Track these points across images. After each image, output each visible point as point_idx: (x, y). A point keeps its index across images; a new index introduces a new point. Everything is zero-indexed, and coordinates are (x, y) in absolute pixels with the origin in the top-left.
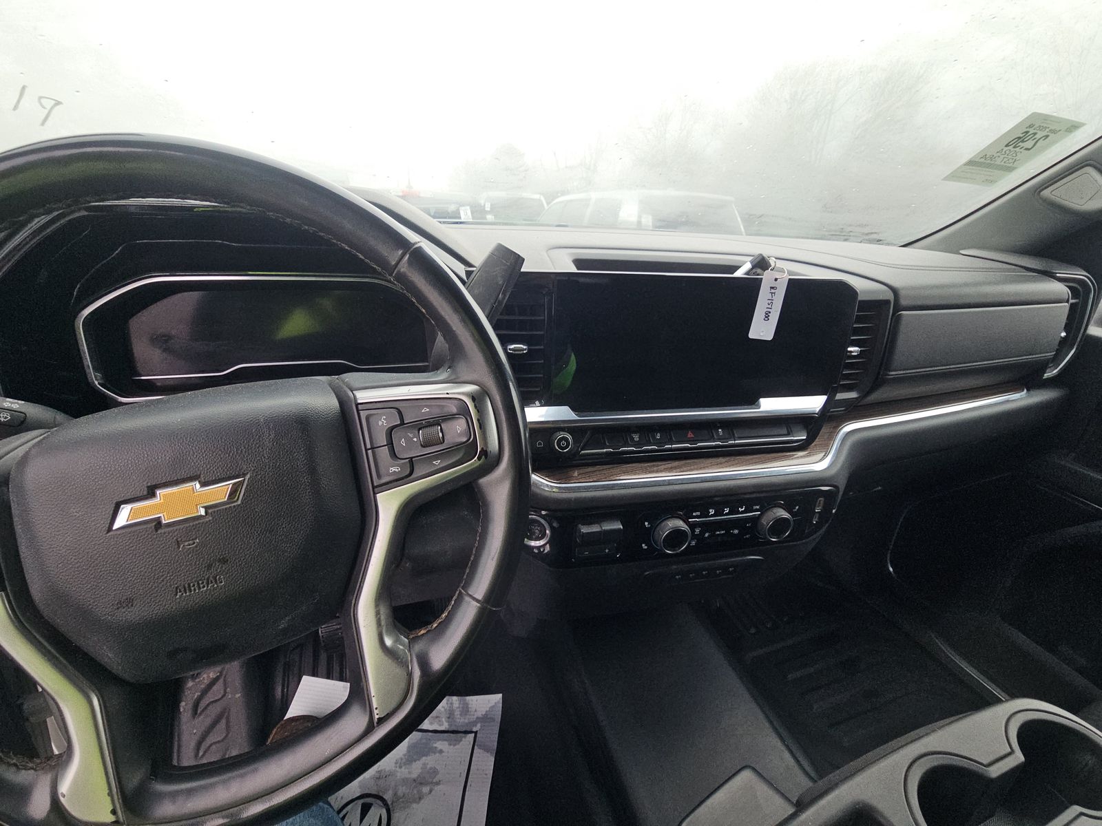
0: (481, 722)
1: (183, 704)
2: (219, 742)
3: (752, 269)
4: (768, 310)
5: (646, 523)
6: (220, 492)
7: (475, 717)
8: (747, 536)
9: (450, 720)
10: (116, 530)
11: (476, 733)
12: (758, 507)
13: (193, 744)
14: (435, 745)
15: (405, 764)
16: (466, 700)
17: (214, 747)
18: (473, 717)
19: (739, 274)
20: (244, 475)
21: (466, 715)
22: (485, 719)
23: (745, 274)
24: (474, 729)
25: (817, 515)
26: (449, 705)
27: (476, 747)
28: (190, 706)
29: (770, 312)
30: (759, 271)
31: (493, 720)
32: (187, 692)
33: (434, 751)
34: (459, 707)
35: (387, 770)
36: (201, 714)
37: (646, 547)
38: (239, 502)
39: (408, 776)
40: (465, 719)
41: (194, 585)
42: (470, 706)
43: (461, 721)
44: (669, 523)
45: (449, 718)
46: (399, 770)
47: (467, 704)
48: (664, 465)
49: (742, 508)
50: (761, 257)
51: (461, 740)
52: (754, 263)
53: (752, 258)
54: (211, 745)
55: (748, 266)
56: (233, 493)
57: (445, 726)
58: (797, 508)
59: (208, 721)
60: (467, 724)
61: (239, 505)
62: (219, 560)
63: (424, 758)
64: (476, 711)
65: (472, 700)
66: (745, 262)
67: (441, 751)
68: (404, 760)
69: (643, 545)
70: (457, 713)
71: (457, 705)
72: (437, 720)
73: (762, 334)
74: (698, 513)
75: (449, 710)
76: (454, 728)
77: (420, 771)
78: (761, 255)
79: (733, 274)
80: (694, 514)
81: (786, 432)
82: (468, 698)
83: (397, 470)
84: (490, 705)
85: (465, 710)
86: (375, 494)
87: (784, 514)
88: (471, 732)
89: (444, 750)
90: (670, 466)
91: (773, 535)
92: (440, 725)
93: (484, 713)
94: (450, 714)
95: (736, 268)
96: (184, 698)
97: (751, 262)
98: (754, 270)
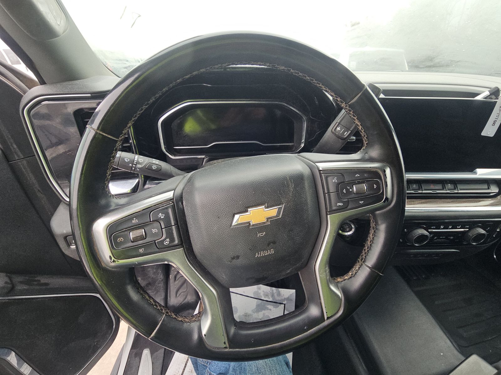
0: (287, 300)
1: (171, 276)
2: (184, 292)
3: (489, 96)
4: (496, 120)
5: (405, 230)
6: (273, 212)
7: (284, 298)
8: (457, 240)
9: (273, 297)
10: (234, 226)
11: (285, 304)
12: (468, 227)
13: (175, 290)
14: (268, 307)
15: (256, 312)
16: (278, 290)
17: (182, 293)
18: (282, 297)
19: (478, 98)
20: (283, 204)
21: (279, 296)
22: (288, 299)
23: (484, 98)
24: (284, 303)
25: (497, 232)
26: (272, 291)
27: (285, 310)
28: (173, 276)
29: (496, 121)
30: (493, 97)
31: (291, 300)
32: (172, 272)
33: (268, 309)
34: (276, 293)
35: (249, 313)
36: (177, 280)
37: (402, 241)
38: (280, 217)
39: (258, 317)
40: (279, 298)
41: (262, 253)
42: (281, 293)
43: (278, 299)
44: (419, 231)
45: (272, 296)
46: (254, 314)
47: (280, 292)
48: (417, 201)
49: (459, 227)
50: (496, 89)
51: (278, 306)
52: (491, 93)
53: (489, 89)
54: (181, 293)
55: (487, 93)
56: (279, 212)
57: (271, 300)
58: (489, 228)
59: (180, 284)
60: (280, 300)
61: (280, 218)
62: (272, 242)
63: (263, 311)
64: (284, 295)
65: (282, 291)
66: (483, 92)
67: (270, 310)
68: (255, 311)
69: (401, 240)
70: (275, 295)
71: (275, 292)
72: (267, 296)
73: (489, 133)
74: (434, 227)
75: (272, 293)
76: (274, 301)
77: (262, 316)
78: (497, 87)
79: (474, 98)
80: (432, 227)
81: (486, 187)
82: (280, 289)
83: (341, 205)
84: (290, 294)
85: (279, 294)
86: (327, 215)
87: (482, 231)
88: (282, 304)
89: (271, 309)
90: (420, 202)
91: (474, 241)
92: (269, 299)
93: (287, 297)
94: (272, 295)
95: (477, 94)
96: (171, 274)
97: (489, 91)
98: (490, 96)
